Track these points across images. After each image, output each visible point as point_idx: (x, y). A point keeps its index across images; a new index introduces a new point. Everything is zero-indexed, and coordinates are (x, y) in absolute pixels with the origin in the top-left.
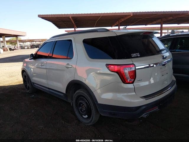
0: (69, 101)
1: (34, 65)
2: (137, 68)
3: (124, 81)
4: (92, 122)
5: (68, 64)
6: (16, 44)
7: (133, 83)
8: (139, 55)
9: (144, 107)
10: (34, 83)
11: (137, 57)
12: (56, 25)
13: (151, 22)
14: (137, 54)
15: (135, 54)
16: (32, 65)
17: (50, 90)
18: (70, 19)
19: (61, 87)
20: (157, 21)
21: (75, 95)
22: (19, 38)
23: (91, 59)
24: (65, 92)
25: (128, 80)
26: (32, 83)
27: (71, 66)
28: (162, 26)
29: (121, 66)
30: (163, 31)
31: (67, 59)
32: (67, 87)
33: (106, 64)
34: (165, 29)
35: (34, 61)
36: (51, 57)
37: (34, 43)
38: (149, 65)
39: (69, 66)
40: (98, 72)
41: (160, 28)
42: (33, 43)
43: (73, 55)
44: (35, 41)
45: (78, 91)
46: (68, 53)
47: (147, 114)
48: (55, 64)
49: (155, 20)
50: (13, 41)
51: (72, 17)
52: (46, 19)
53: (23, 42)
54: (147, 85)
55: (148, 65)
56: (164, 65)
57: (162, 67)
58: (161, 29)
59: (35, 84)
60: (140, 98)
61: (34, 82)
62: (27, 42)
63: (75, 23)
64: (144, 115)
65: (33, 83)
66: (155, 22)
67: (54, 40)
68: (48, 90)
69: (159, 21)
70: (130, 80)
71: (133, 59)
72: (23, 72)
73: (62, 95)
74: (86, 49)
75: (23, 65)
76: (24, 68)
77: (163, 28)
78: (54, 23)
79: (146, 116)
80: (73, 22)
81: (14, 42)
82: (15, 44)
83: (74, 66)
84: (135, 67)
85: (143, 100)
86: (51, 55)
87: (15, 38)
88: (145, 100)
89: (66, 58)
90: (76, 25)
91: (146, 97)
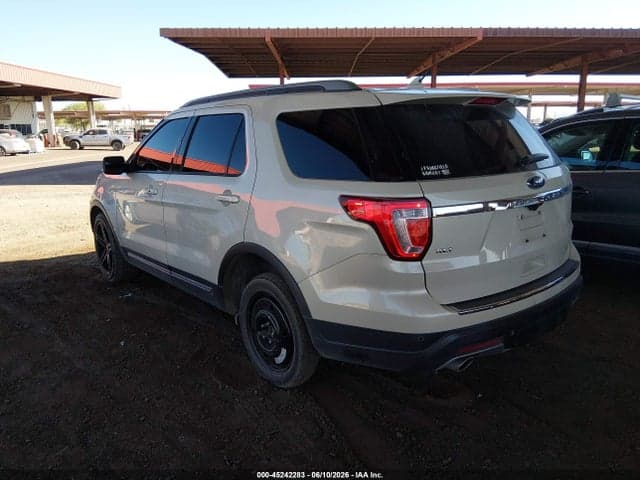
0: (230, 308)
1: (133, 194)
2: (437, 211)
3: (393, 250)
4: (294, 378)
5: (228, 193)
6: (87, 123)
7: (420, 258)
8: (446, 172)
9: (452, 338)
10: (126, 250)
11: (441, 177)
12: (219, 65)
13: (548, 66)
14: (441, 167)
15: (432, 168)
16: (128, 194)
17: (174, 275)
18: (266, 45)
19: (206, 264)
20: (567, 62)
21: (247, 291)
22: (99, 104)
23: (297, 178)
24: (215, 281)
25: (404, 248)
26: (122, 250)
27: (236, 200)
28: (583, 80)
29: (384, 203)
30: (589, 98)
31: (227, 175)
32: (222, 264)
33: (342, 196)
34: (597, 90)
35: (128, 178)
36: (179, 165)
37: (147, 122)
38: (486, 203)
39: (230, 199)
40: (329, 221)
41: (577, 87)
42: (142, 122)
43: (245, 164)
44: (149, 117)
45: (255, 281)
46: (231, 156)
47: (463, 359)
48: (203, 192)
49: (562, 60)
50: (76, 115)
51: (275, 41)
52: (186, 45)
53: (110, 119)
54: (473, 267)
55: (481, 206)
56: (533, 208)
57: (526, 212)
58: (582, 89)
59: (129, 254)
60: (442, 309)
61: (126, 246)
62: (123, 120)
63: (282, 59)
64: (453, 364)
65: (124, 248)
66: (561, 66)
67: (191, 115)
68: (168, 272)
69: (576, 61)
70: (413, 250)
71: (424, 184)
72: (95, 211)
73: (209, 289)
74: (282, 141)
75: (96, 192)
76: (100, 200)
77: (588, 87)
78: (212, 59)
79: (462, 367)
80: (278, 58)
81: (80, 118)
82: (84, 125)
83: (245, 198)
84: (430, 207)
85: (449, 313)
86: (179, 162)
87: (83, 104)
88: (456, 314)
89: (223, 171)
90: (286, 67)
91: (462, 306)
